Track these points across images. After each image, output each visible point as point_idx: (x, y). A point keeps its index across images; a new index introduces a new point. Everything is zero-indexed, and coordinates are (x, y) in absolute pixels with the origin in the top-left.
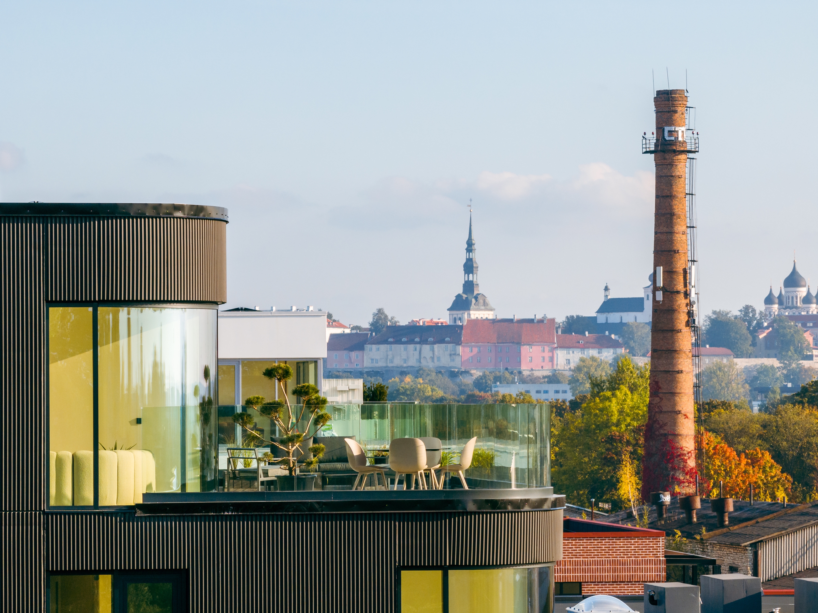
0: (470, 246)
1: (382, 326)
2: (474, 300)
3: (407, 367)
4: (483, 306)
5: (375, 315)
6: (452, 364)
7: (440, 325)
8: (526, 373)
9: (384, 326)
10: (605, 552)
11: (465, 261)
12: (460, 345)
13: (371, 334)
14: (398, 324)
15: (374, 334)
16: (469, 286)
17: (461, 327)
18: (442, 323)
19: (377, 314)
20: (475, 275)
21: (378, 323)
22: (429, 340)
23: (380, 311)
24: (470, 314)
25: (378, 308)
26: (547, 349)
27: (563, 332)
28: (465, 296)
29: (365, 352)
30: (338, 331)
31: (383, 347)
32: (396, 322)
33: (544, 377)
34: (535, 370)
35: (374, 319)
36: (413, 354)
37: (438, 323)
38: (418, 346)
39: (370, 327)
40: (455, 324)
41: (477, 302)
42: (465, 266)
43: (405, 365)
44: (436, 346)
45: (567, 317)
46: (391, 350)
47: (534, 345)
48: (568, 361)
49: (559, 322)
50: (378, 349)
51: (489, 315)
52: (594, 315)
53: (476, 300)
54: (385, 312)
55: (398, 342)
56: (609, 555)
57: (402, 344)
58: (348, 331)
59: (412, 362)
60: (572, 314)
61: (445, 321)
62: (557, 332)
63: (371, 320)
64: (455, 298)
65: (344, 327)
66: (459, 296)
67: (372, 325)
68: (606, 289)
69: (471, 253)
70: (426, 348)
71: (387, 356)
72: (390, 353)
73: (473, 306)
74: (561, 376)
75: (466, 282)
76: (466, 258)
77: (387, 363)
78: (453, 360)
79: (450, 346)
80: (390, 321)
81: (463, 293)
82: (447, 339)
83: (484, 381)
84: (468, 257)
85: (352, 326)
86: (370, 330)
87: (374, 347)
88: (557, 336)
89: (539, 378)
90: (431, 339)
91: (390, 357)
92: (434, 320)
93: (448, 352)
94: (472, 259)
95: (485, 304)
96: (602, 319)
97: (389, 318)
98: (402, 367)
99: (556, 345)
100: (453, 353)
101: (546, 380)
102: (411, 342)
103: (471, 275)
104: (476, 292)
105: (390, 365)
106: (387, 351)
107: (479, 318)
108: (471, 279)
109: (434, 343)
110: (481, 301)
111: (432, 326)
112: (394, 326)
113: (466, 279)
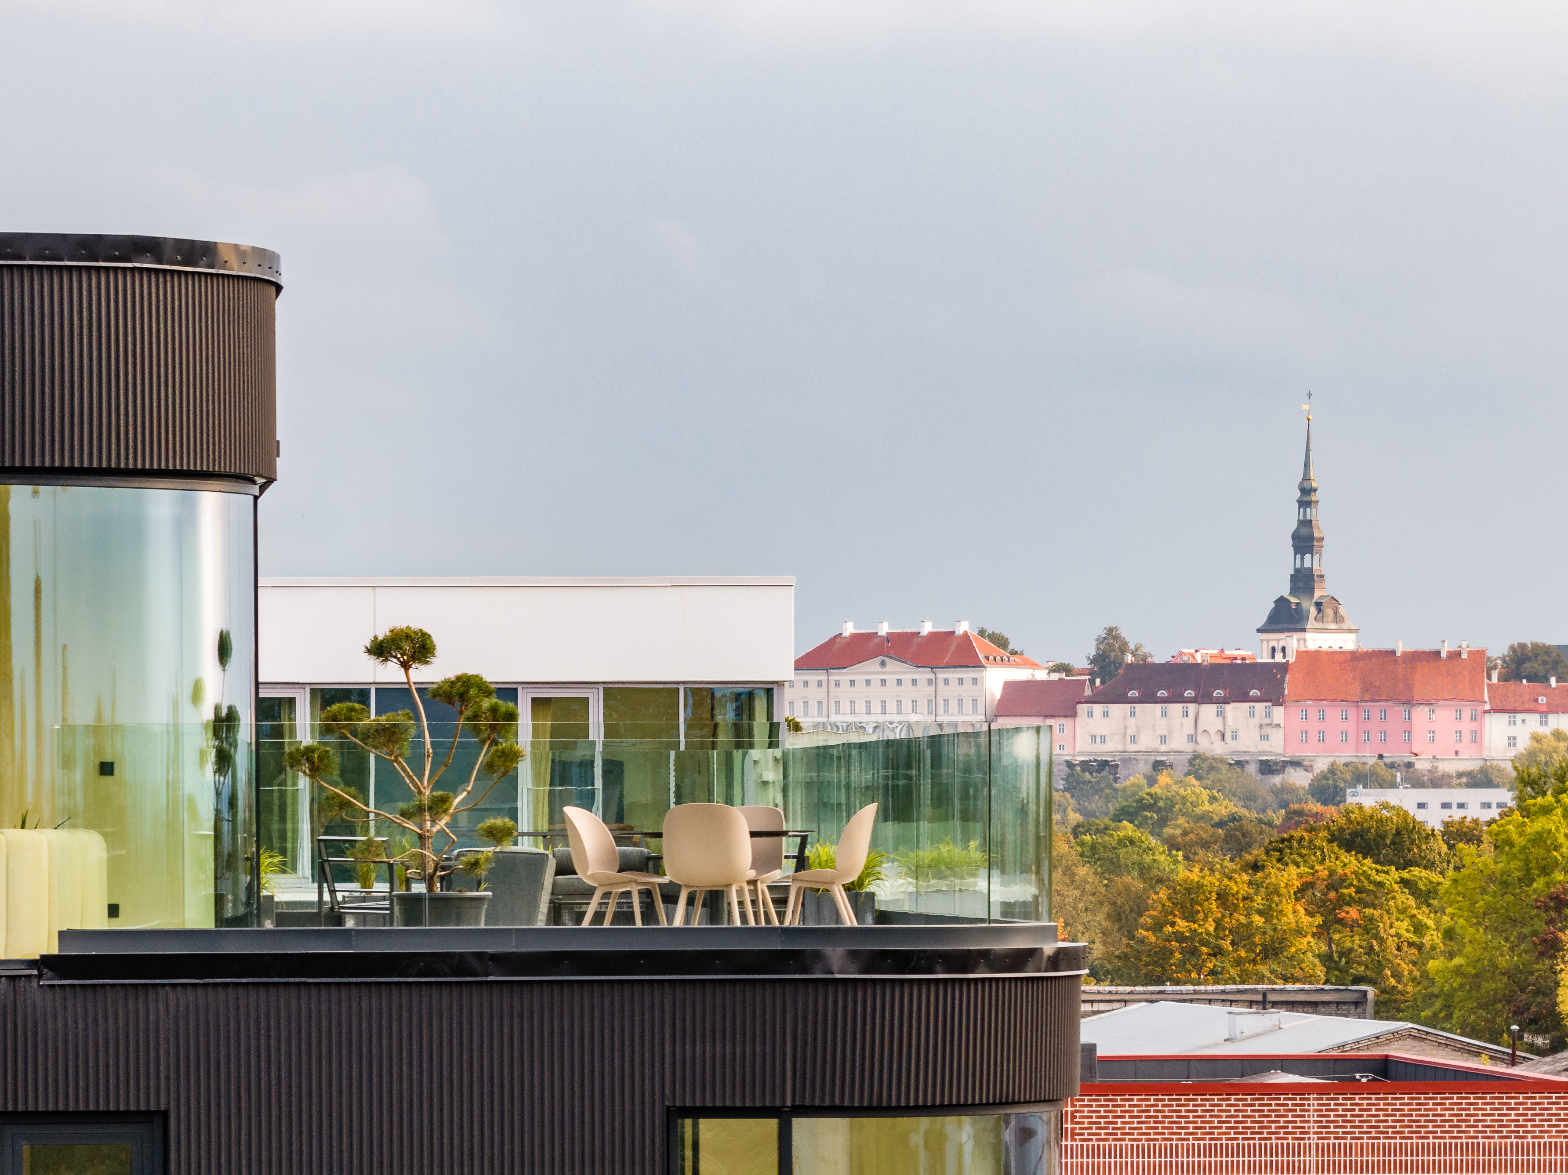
0: (1306, 494)
1: (1115, 665)
2: (1313, 611)
3: (1167, 753)
4: (1333, 622)
5: (1100, 641)
6: (1265, 746)
7: (1239, 662)
8: (1422, 765)
9: (1120, 664)
10: (1450, 1126)
11: (1295, 525)
12: (1281, 705)
13: (1092, 682)
14: (1149, 660)
15: (1098, 681)
16: (1304, 580)
17: (1284, 668)
18: (1243, 659)
19: (1105, 638)
20: (1316, 557)
21: (1108, 657)
22: (1214, 695)
23: (1112, 633)
24: (1305, 640)
25: (1107, 626)
26: (1467, 715)
27: (1504, 678)
28: (1293, 600)
29: (1078, 720)
30: (1021, 674)
31: (1117, 710)
32: (1145, 657)
33: (1460, 775)
34: (1442, 759)
35: (1098, 648)
36: (1182, 724)
37: (1235, 659)
38: (1192, 707)
39: (1089, 667)
40: (1272, 661)
41: (1320, 615)
42: (1295, 537)
43: (1163, 748)
44: (1229, 708)
45: (1512, 648)
46: (1133, 714)
47: (1440, 706)
48: (1512, 741)
49: (1495, 657)
50: (1106, 714)
51: (1346, 642)
53: (1319, 611)
54: (1123, 635)
55: (1148, 698)
56: (1458, 1132)
57: (1158, 703)
58: (1041, 675)
59: (1179, 742)
60: (1522, 641)
61: (1250, 653)
62: (1489, 678)
63: (1093, 652)
64: (1273, 605)
65: (1033, 665)
66: (1281, 602)
67: (1093, 661)
69: (1308, 510)
70: (1207, 711)
71: (1126, 728)
72: (1132, 722)
73: (1311, 623)
74: (1496, 773)
75: (1297, 571)
76: (1299, 520)
77: (1125, 744)
78: (1265, 737)
79: (1260, 707)
80: (1133, 654)
81: (1291, 594)
82: (1254, 693)
83: (1331, 782)
84: (1301, 518)
85: (1051, 664)
86: (1091, 673)
87: (1098, 708)
88: (1489, 685)
89: (1449, 776)
90: (1218, 693)
91: (1131, 731)
92: (1227, 652)
93: (1256, 721)
94: (1311, 521)
95: (1338, 618)
97: (1132, 646)
98: (1157, 752)
99: (1487, 707)
100: (1267, 721)
101: (1464, 780)
102: (1177, 698)
103: (1308, 557)
104: (1318, 594)
105: (1132, 748)
106: (1125, 717)
107: (1325, 648)
108: (1307, 564)
109: (1225, 701)
110: (1329, 612)
111: (1222, 665)
112: (1141, 665)
113: (1298, 566)
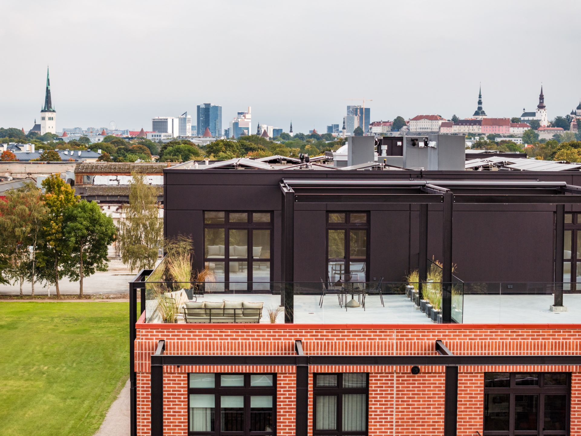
0: (480, 96)
6: (479, 132)
7: (470, 120)
9: (457, 120)
12: (481, 126)
13: (453, 122)
14: (461, 120)
16: (480, 108)
17: (479, 121)
20: (482, 105)
21: (454, 119)
23: (454, 116)
24: (480, 117)
26: (507, 127)
27: (512, 123)
29: (452, 128)
30: (444, 121)
31: (458, 126)
33: (507, 136)
34: (505, 134)
36: (467, 128)
39: (452, 120)
40: (477, 120)
42: (478, 102)
43: (464, 132)
44: (474, 126)
47: (503, 126)
48: (513, 131)
49: (510, 120)
52: (520, 117)
53: (482, 113)
54: (456, 116)
55: (462, 125)
59: (467, 131)
61: (473, 119)
63: (452, 118)
66: (476, 111)
68: (524, 109)
70: (471, 126)
71: (459, 129)
76: (479, 100)
77: (459, 131)
78: (479, 130)
79: (478, 126)
80: (458, 118)
81: (478, 110)
82: (477, 124)
85: (447, 120)
87: (455, 126)
88: (510, 123)
90: (472, 124)
93: (477, 128)
94: (481, 100)
95: (484, 114)
96: (522, 118)
99: (510, 126)
100: (479, 128)
102: (466, 125)
103: (480, 105)
104: (482, 110)
